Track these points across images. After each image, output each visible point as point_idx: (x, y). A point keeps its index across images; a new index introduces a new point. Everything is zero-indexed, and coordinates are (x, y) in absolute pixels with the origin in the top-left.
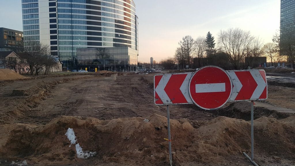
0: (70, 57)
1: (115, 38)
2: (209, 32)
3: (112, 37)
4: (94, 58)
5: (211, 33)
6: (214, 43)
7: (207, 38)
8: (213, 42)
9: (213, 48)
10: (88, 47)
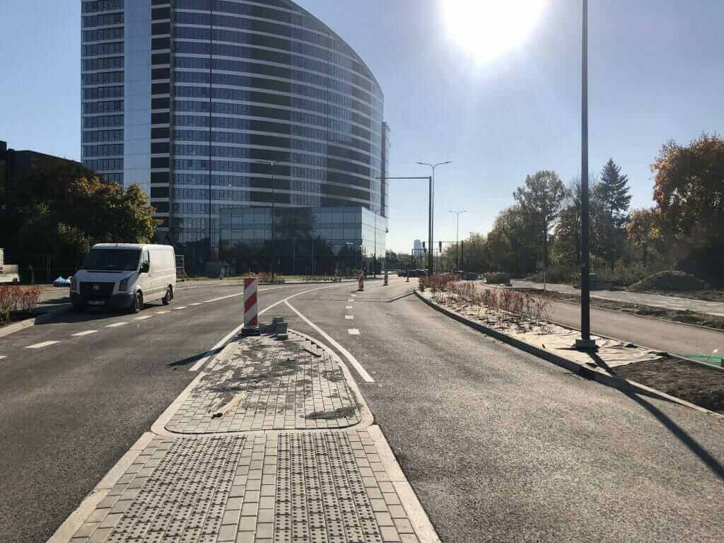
0: (202, 231)
1: (325, 182)
2: (611, 163)
3: (320, 182)
4: (266, 235)
5: (617, 163)
6: (626, 195)
7: (604, 179)
8: (624, 192)
9: (622, 212)
10: (252, 207)
